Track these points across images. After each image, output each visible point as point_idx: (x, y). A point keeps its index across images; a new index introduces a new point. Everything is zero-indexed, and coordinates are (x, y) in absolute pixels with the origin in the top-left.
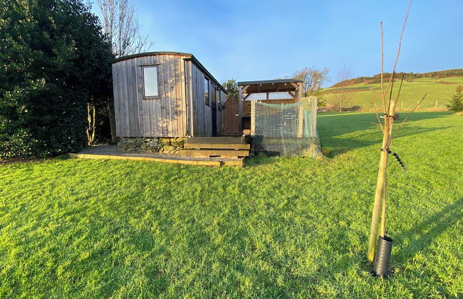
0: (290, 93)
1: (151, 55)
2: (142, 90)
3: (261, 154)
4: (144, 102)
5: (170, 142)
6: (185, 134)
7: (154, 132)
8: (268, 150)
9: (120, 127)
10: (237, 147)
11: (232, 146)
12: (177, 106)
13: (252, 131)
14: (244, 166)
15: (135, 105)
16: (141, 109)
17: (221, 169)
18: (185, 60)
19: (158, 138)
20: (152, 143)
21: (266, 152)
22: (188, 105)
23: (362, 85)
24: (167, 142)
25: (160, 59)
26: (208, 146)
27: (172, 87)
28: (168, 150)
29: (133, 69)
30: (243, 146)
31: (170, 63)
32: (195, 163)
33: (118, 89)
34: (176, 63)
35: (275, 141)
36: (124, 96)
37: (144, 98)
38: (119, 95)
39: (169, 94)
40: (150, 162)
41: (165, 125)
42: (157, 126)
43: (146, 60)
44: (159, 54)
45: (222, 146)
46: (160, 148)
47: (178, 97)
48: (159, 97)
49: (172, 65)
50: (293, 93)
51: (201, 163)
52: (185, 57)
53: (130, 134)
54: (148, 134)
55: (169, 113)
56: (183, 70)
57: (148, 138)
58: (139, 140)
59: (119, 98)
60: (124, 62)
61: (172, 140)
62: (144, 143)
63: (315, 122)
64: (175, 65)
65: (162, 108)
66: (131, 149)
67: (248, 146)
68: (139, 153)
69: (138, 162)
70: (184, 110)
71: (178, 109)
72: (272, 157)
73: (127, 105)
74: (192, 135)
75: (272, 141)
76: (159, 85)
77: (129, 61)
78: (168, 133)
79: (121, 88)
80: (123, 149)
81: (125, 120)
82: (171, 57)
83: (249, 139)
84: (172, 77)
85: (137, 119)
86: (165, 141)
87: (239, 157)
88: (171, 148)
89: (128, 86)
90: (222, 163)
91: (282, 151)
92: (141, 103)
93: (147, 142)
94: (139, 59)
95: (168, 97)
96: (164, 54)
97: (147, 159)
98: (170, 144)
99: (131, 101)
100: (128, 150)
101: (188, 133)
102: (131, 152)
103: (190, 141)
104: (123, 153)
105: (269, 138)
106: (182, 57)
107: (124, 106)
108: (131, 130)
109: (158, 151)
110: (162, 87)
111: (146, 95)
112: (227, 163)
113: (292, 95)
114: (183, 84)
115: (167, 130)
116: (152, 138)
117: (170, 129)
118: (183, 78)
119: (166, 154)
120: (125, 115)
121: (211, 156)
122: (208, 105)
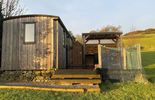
0: (113, 40)
1: (31, 17)
2: (23, 38)
3: (107, 81)
4: (24, 46)
5: (41, 73)
6: (52, 67)
7: (30, 66)
8: (112, 78)
9: (5, 63)
10: (91, 76)
11: (87, 76)
12: (47, 49)
13: (99, 65)
14: (101, 92)
15: (17, 48)
16: (21, 51)
17: (86, 95)
18: (54, 20)
19: (32, 70)
20: (27, 74)
21: (110, 80)
22: (55, 48)
23: (140, 35)
24: (39, 74)
25: (38, 19)
26: (71, 76)
27: (45, 37)
28: (39, 79)
29: (18, 24)
30: (95, 76)
31: (44, 22)
32: (64, 90)
33: (6, 37)
34: (48, 22)
35: (116, 72)
36: (10, 42)
37: (25, 43)
38: (6, 41)
39: (42, 41)
40: (30, 90)
41: (38, 62)
42: (32, 62)
43: (27, 19)
44: (37, 16)
45: (80, 76)
46: (34, 78)
47: (48, 43)
48: (35, 43)
49: (45, 23)
50: (115, 40)
51: (69, 90)
52: (54, 18)
53: (12, 68)
54: (25, 68)
55: (41, 53)
56: (52, 26)
57: (24, 70)
58: (18, 72)
59: (6, 43)
60: (12, 20)
61: (42, 72)
62: (22, 75)
63: (141, 59)
64: (47, 23)
65: (37, 50)
66: (12, 79)
67: (99, 76)
68: (18, 82)
69: (20, 90)
70: (52, 51)
71: (48, 50)
72: (115, 83)
73: (11, 48)
74: (57, 68)
75: (114, 72)
76: (35, 35)
77: (16, 20)
78: (39, 67)
79: (8, 36)
80: (5, 79)
81: (9, 58)
82: (45, 18)
83: (99, 71)
84: (45, 30)
85: (18, 57)
86: (37, 73)
87: (94, 84)
88: (42, 78)
89: (13, 35)
90: (85, 90)
91: (121, 79)
92: (22, 47)
93: (23, 73)
94: (23, 19)
95: (41, 43)
96: (40, 16)
97: (27, 88)
98: (41, 75)
99: (15, 45)
100: (10, 80)
101: (54, 66)
102: (11, 81)
103: (56, 73)
104: (6, 82)
105: (112, 70)
106: (52, 19)
107: (9, 48)
108: (12, 66)
109: (32, 80)
110: (37, 36)
111: (26, 41)
112: (89, 90)
113: (115, 41)
114: (52, 35)
115: (39, 65)
116: (28, 71)
117: (41, 64)
118: (52, 31)
119: (37, 82)
120: (9, 55)
121: (73, 84)
122: (64, 47)
